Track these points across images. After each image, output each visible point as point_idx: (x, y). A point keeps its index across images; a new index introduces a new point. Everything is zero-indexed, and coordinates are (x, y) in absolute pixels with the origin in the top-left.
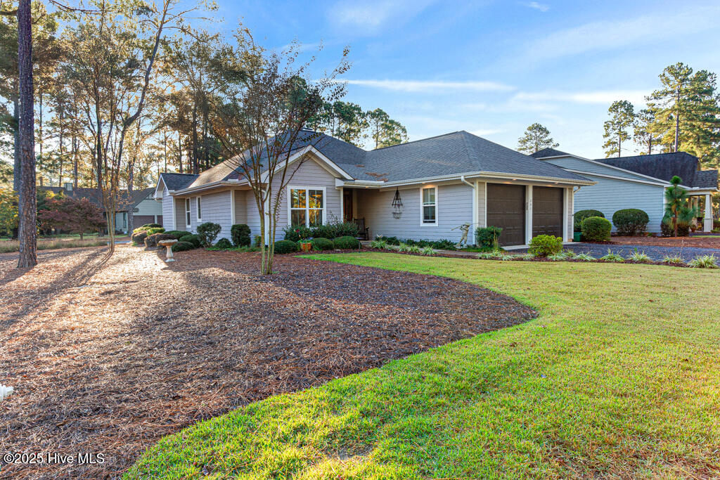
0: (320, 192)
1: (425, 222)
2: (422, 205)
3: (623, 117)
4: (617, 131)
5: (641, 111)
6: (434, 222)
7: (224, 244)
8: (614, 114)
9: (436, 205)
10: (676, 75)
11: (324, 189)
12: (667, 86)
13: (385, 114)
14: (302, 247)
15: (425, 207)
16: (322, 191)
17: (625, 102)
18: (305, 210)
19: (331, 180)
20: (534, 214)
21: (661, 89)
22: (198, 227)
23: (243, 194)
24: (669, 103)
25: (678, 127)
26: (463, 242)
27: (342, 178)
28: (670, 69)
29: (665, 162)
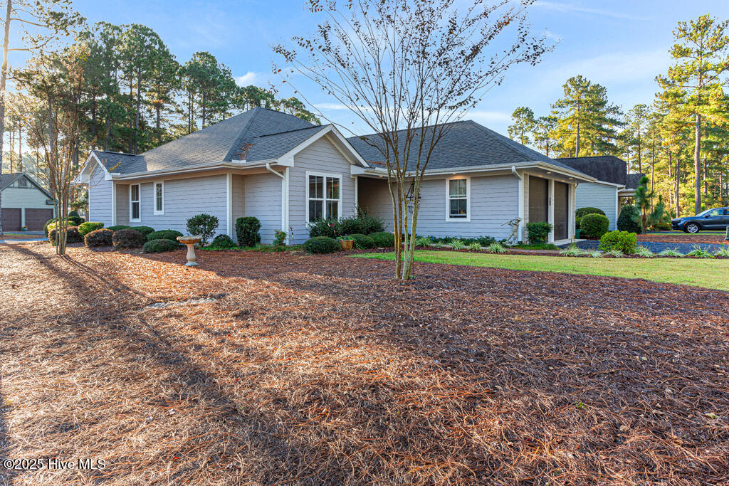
0: (336, 181)
1: (451, 217)
2: (448, 198)
3: (524, 123)
4: (519, 136)
5: (540, 118)
6: (465, 217)
7: (223, 242)
8: (516, 119)
9: (468, 198)
10: (577, 86)
11: (340, 176)
12: (568, 96)
13: (301, 103)
14: (345, 245)
15: (451, 200)
16: (338, 179)
17: (527, 109)
18: (321, 201)
19: (347, 166)
20: (555, 210)
21: (563, 98)
22: (190, 221)
23: (243, 180)
24: (571, 111)
25: (578, 134)
26: (512, 239)
27: (360, 165)
28: (571, 80)
29: (598, 165)
